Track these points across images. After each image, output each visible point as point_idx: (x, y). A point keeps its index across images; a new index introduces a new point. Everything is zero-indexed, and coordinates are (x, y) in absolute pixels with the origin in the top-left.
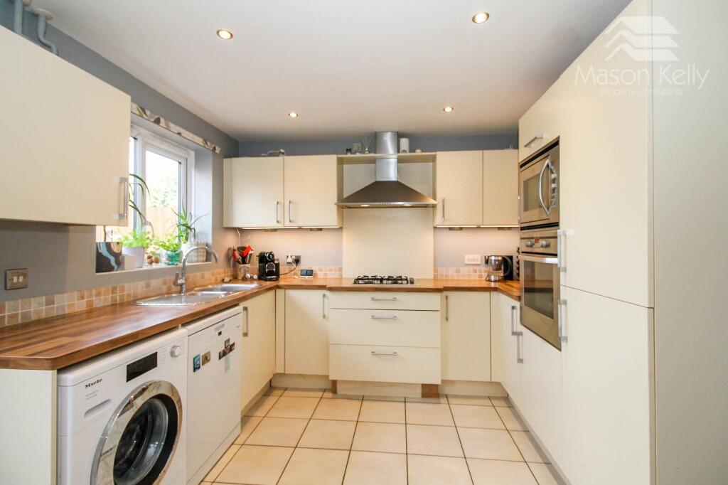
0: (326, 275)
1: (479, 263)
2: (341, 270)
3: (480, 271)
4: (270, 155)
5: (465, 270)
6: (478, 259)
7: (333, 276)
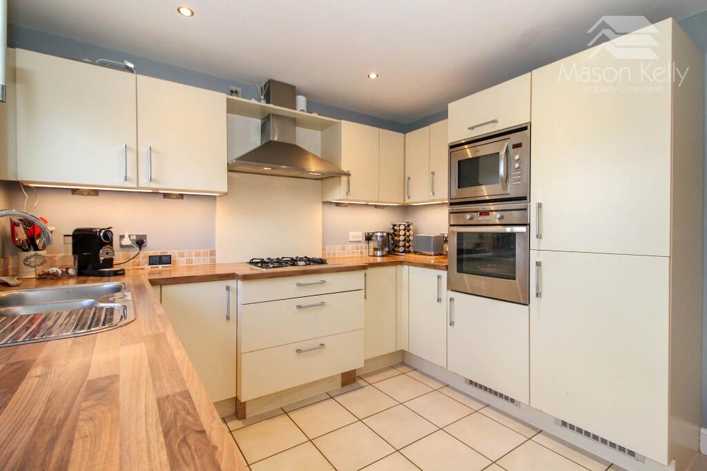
0: (190, 261)
1: (360, 239)
2: (213, 253)
3: (362, 248)
4: (103, 64)
5: (349, 247)
6: (359, 235)
7: (201, 263)
